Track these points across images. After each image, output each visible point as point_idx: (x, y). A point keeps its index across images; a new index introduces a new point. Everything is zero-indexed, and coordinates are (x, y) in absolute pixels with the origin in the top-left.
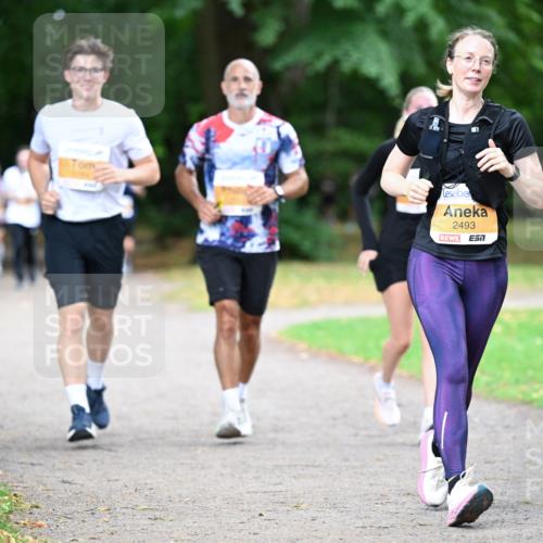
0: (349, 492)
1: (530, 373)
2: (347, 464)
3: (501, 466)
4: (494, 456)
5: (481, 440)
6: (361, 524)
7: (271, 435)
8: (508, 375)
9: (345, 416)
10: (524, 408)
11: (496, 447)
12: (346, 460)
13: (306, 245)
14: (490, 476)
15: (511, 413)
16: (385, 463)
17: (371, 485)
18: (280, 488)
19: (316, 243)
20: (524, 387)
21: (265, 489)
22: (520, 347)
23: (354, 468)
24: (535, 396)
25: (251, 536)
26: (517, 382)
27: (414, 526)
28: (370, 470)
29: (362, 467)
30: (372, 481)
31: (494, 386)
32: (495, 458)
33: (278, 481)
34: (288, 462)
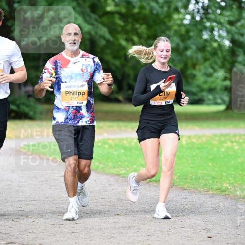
0: (48, 211)
1: (119, 163)
2: (47, 199)
3: (108, 200)
4: (105, 196)
5: (100, 190)
6: (52, 223)
7: (17, 188)
8: (110, 164)
9: (46, 180)
10: (117, 178)
11: (106, 192)
12: (47, 198)
13: (31, 113)
14: (104, 204)
15: (112, 179)
16: (62, 199)
17: (57, 208)
18: (20, 209)
19: (35, 112)
20: (117, 169)
21: (14, 210)
22: (115, 153)
23: (50, 201)
24: (121, 172)
25: (9, 228)
26: (114, 167)
27: (73, 224)
28: (56, 202)
29: (53, 201)
30: (57, 206)
31: (105, 169)
32: (106, 197)
33: (20, 206)
34: (23, 199)
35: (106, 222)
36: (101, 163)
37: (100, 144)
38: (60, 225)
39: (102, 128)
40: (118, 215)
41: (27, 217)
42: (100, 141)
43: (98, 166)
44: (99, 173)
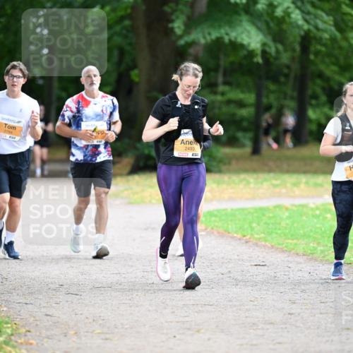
0: (232, 322)
2: (231, 303)
3: (331, 304)
4: (326, 298)
6: (239, 343)
9: (229, 272)
11: (328, 292)
12: (230, 301)
14: (324, 311)
16: (256, 303)
17: (246, 317)
18: (187, 319)
21: (177, 320)
23: (235, 306)
25: (169, 350)
27: (275, 344)
28: (246, 307)
29: (241, 305)
30: (247, 315)
31: (326, 253)
32: (327, 300)
33: (186, 314)
34: (192, 302)
35: (327, 341)
36: (319, 244)
37: (318, 212)
38: (252, 345)
39: (321, 185)
40: (348, 329)
41: (198, 331)
42: (317, 208)
43: (315, 249)
44: (316, 260)
